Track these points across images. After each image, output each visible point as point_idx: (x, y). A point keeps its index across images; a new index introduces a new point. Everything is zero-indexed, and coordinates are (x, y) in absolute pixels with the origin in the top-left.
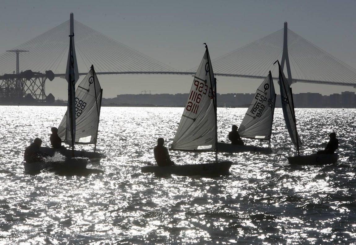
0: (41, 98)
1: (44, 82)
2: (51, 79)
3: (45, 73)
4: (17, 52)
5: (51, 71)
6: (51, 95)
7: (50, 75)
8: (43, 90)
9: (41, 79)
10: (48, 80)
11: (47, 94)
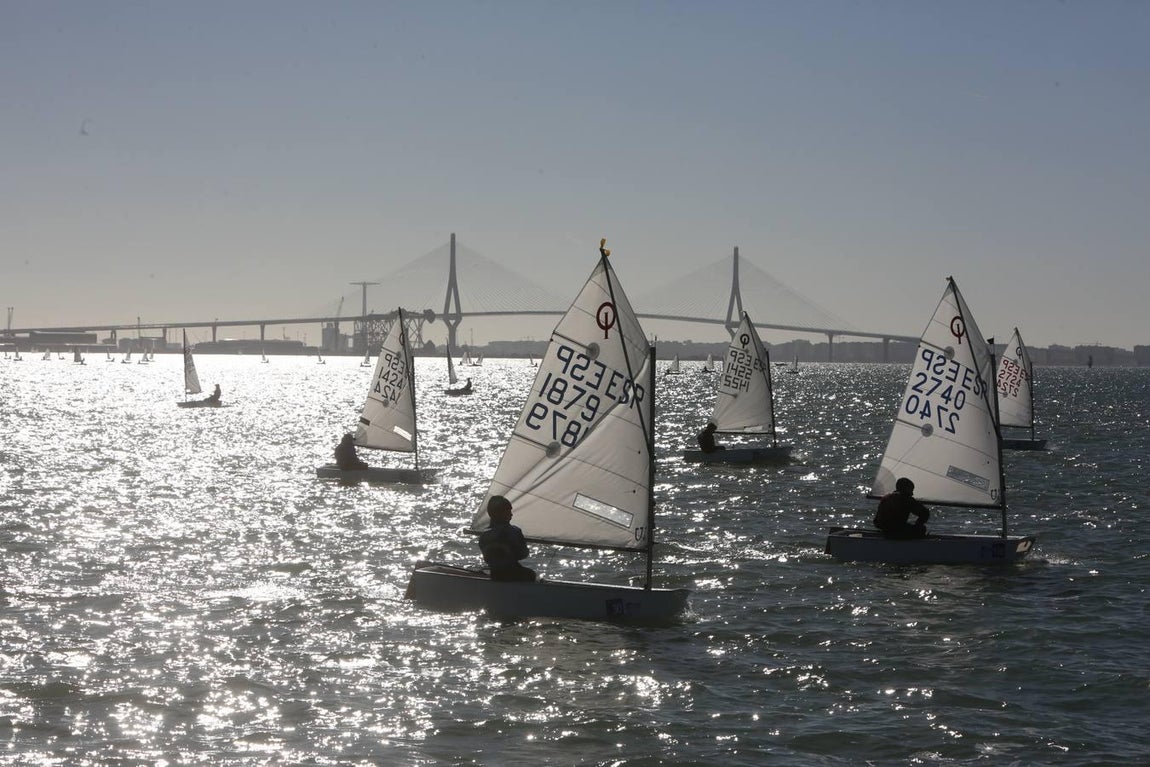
0: (416, 346)
1: (421, 325)
2: (431, 321)
3: (422, 312)
4: (365, 285)
5: (430, 310)
6: (430, 342)
7: (430, 316)
8: (419, 336)
9: (417, 320)
10: (426, 322)
11: (425, 342)
